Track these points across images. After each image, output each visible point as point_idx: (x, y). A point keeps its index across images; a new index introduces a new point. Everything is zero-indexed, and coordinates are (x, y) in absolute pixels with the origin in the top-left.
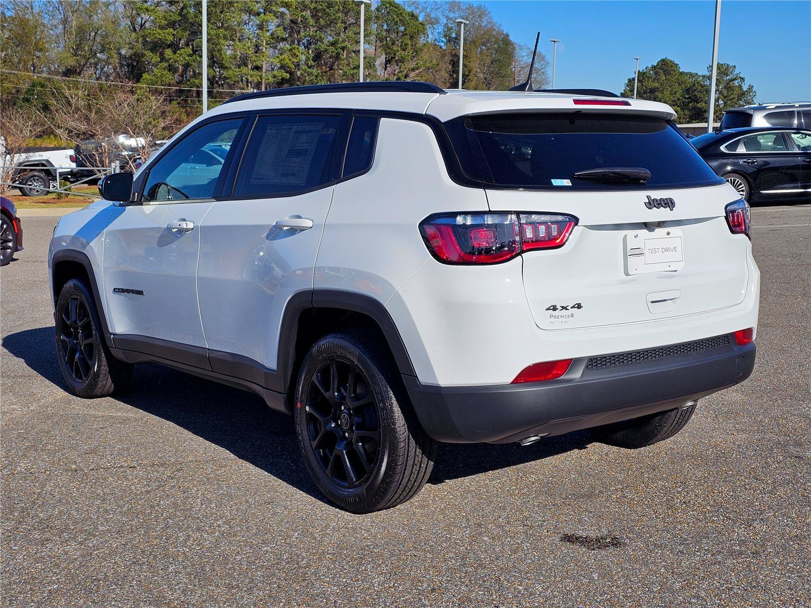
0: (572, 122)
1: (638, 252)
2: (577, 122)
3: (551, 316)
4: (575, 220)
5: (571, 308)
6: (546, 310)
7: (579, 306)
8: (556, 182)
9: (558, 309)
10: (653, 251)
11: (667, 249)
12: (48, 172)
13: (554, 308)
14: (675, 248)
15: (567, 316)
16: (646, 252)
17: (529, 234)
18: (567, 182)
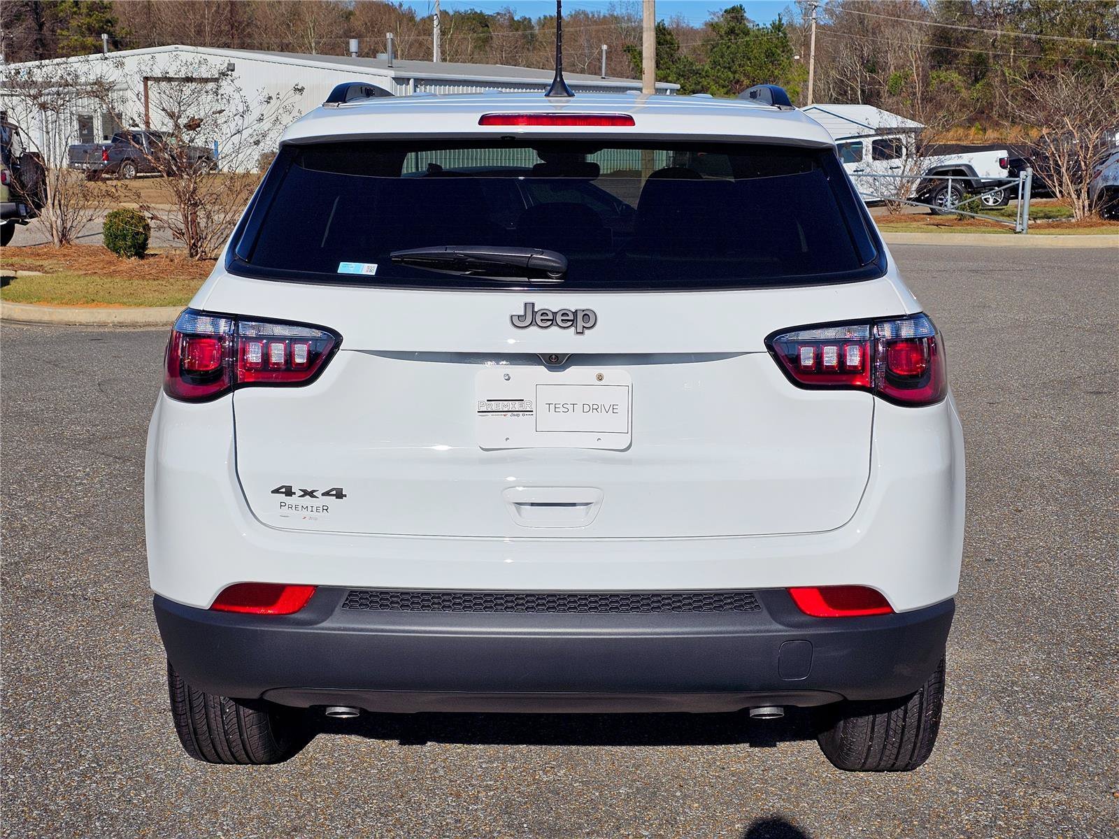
3: (283, 504)
4: (333, 339)
5: (323, 495)
6: (273, 492)
7: (340, 495)
8: (345, 268)
9: (294, 493)
11: (595, 407)
12: (970, 185)
13: (289, 492)
14: (613, 407)
15: (314, 509)
16: (542, 410)
17: (254, 356)
18: (369, 269)
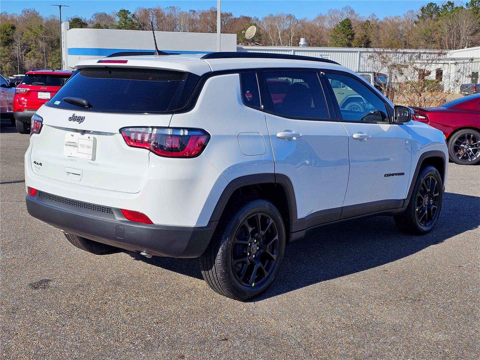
0: (110, 72)
1: (74, 144)
2: (113, 72)
7: (41, 164)
8: (56, 102)
10: (82, 146)
16: (79, 146)
